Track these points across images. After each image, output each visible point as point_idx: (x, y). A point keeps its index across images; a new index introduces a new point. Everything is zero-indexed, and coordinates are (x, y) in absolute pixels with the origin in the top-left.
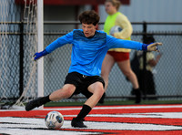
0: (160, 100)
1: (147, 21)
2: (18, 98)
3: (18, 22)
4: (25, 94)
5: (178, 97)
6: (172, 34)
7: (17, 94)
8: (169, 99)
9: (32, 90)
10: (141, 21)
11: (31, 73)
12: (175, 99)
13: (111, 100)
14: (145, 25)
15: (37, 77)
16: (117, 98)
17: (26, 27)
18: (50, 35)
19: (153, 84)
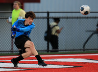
1: (49, 11)
5: (66, 50)
10: (46, 11)
12: (64, 52)
14: (48, 13)
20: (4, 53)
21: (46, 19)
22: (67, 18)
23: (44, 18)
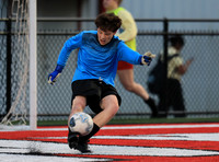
0: (189, 117)
1: (169, 17)
2: (4, 116)
3: (5, 18)
4: (13, 110)
5: (208, 113)
6: (201, 34)
7: (4, 110)
8: (197, 117)
9: (23, 105)
10: (161, 17)
11: (22, 84)
12: (205, 117)
13: (123, 117)
14: (166, 22)
15: (28, 88)
16: (131, 115)
17: (15, 26)
18: (45, 35)
19: (181, 96)
20: (59, 119)
21: (162, 37)
22: (212, 34)
23: (155, 34)
